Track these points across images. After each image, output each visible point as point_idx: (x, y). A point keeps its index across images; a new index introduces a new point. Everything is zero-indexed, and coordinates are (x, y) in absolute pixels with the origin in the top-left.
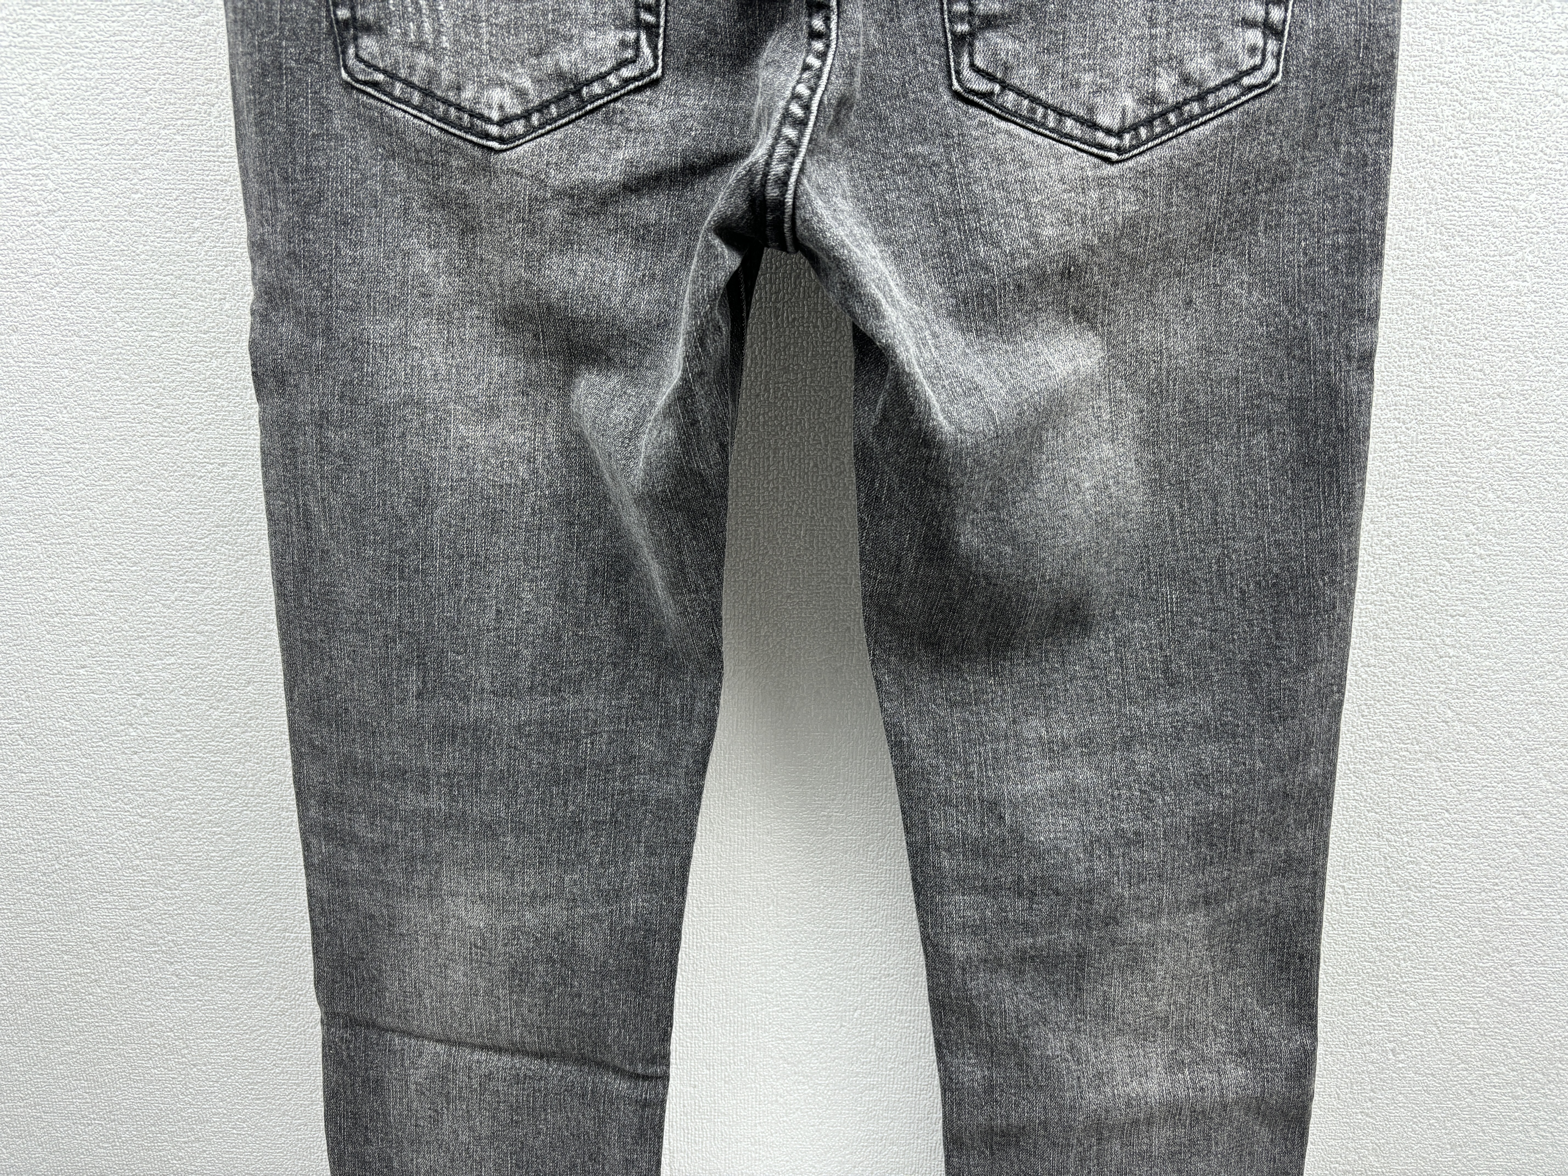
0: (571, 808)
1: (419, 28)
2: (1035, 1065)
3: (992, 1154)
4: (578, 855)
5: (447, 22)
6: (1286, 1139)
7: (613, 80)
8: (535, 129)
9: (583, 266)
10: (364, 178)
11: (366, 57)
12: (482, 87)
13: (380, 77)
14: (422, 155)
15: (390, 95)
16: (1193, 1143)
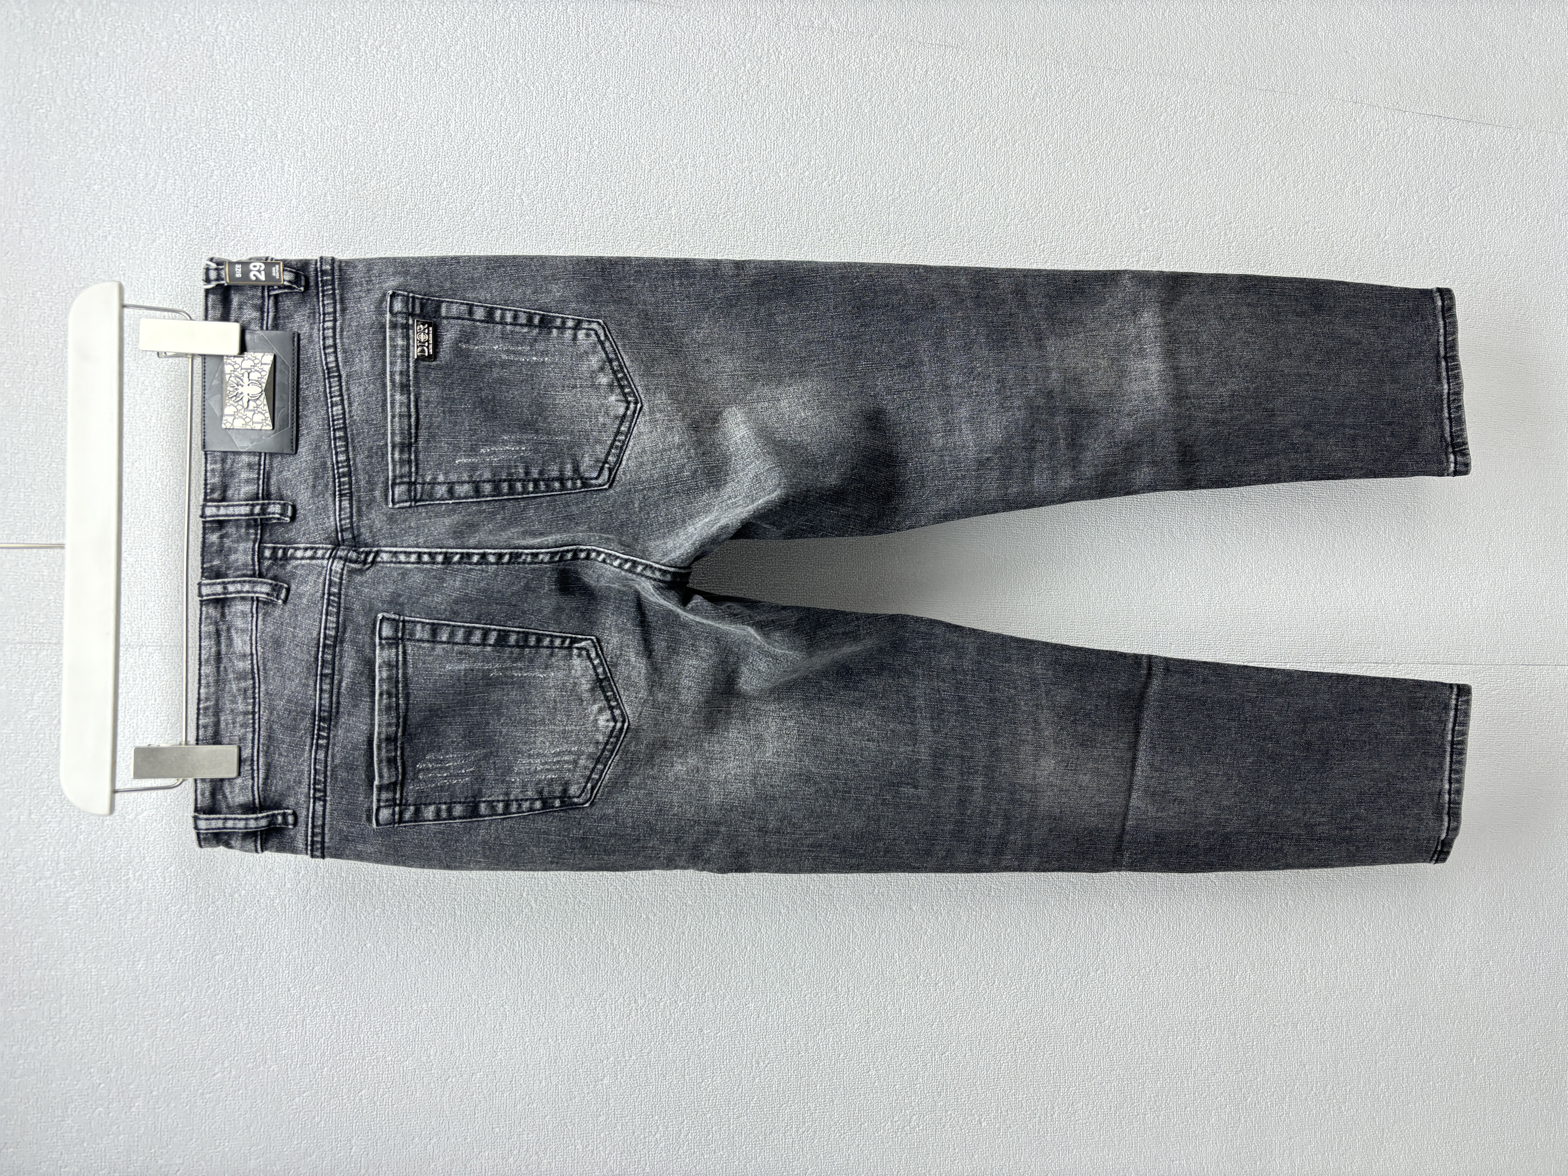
0: (982, 704)
1: (567, 762)
2: (1139, 437)
3: (1198, 461)
4: (1010, 701)
5: (565, 747)
6: (1189, 286)
7: (596, 662)
8: (618, 704)
9: (686, 682)
10: (638, 799)
11: (579, 792)
12: (597, 730)
13: (589, 785)
14: (628, 766)
15: (598, 781)
16: (1190, 342)
